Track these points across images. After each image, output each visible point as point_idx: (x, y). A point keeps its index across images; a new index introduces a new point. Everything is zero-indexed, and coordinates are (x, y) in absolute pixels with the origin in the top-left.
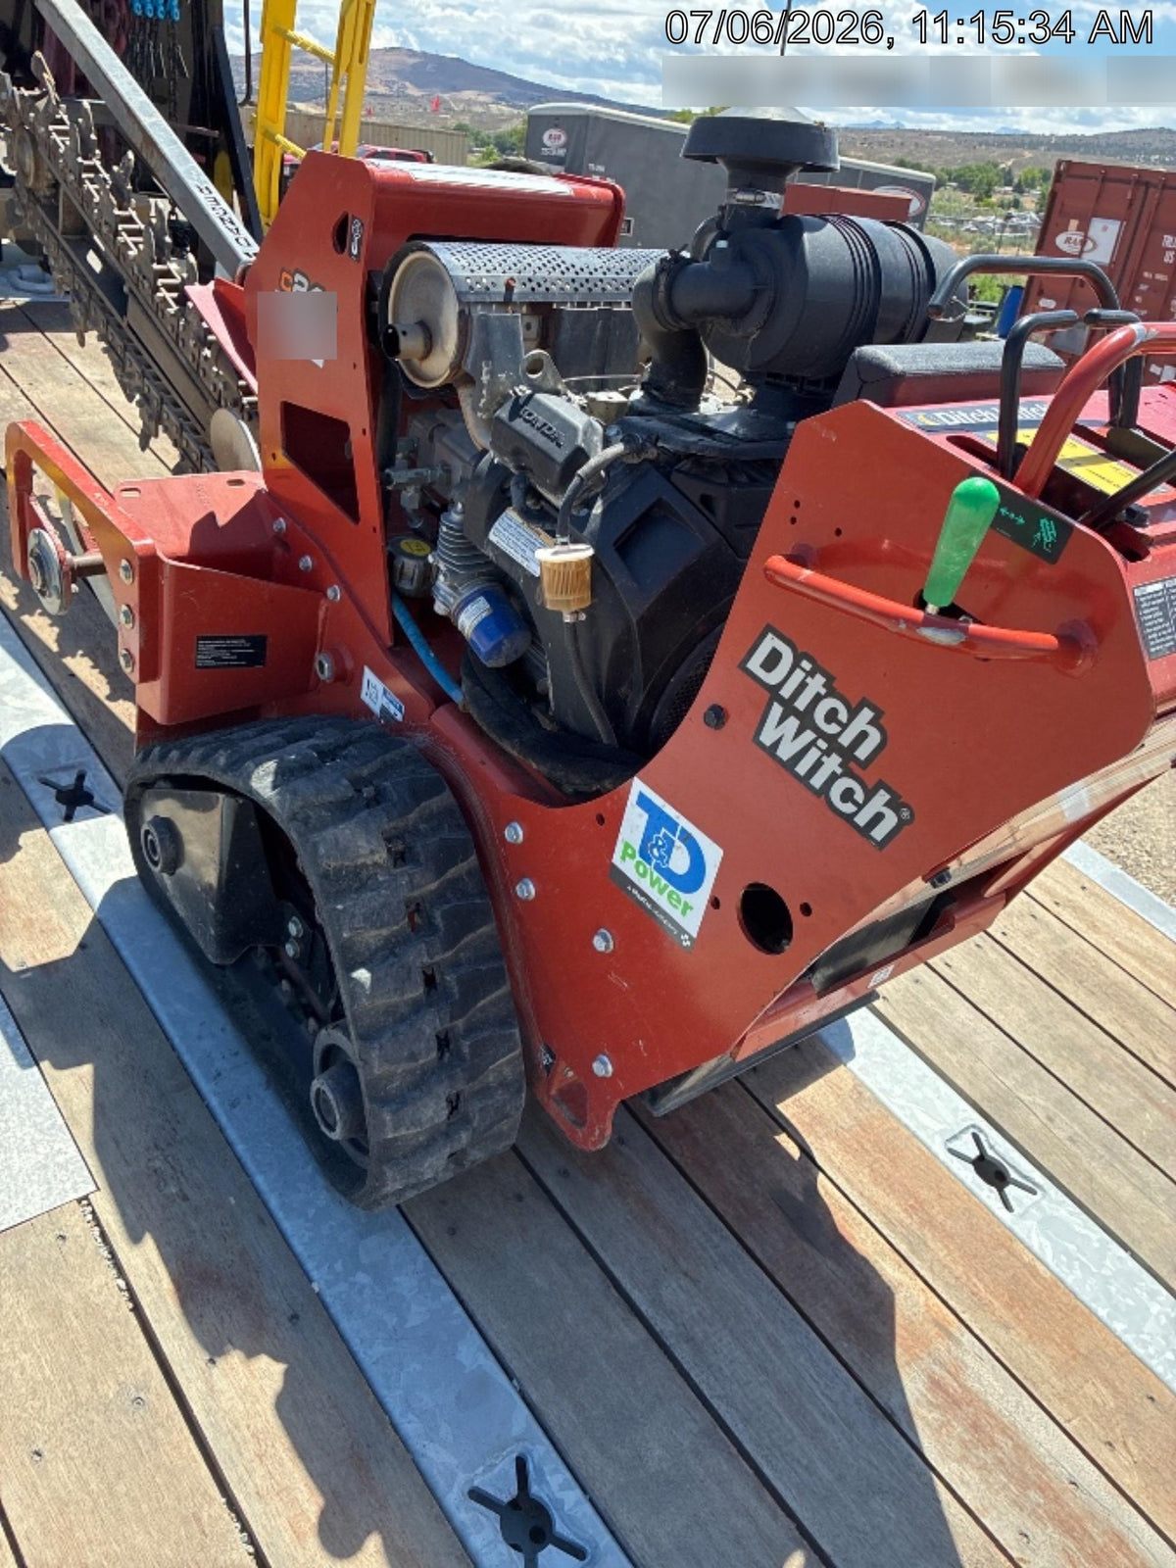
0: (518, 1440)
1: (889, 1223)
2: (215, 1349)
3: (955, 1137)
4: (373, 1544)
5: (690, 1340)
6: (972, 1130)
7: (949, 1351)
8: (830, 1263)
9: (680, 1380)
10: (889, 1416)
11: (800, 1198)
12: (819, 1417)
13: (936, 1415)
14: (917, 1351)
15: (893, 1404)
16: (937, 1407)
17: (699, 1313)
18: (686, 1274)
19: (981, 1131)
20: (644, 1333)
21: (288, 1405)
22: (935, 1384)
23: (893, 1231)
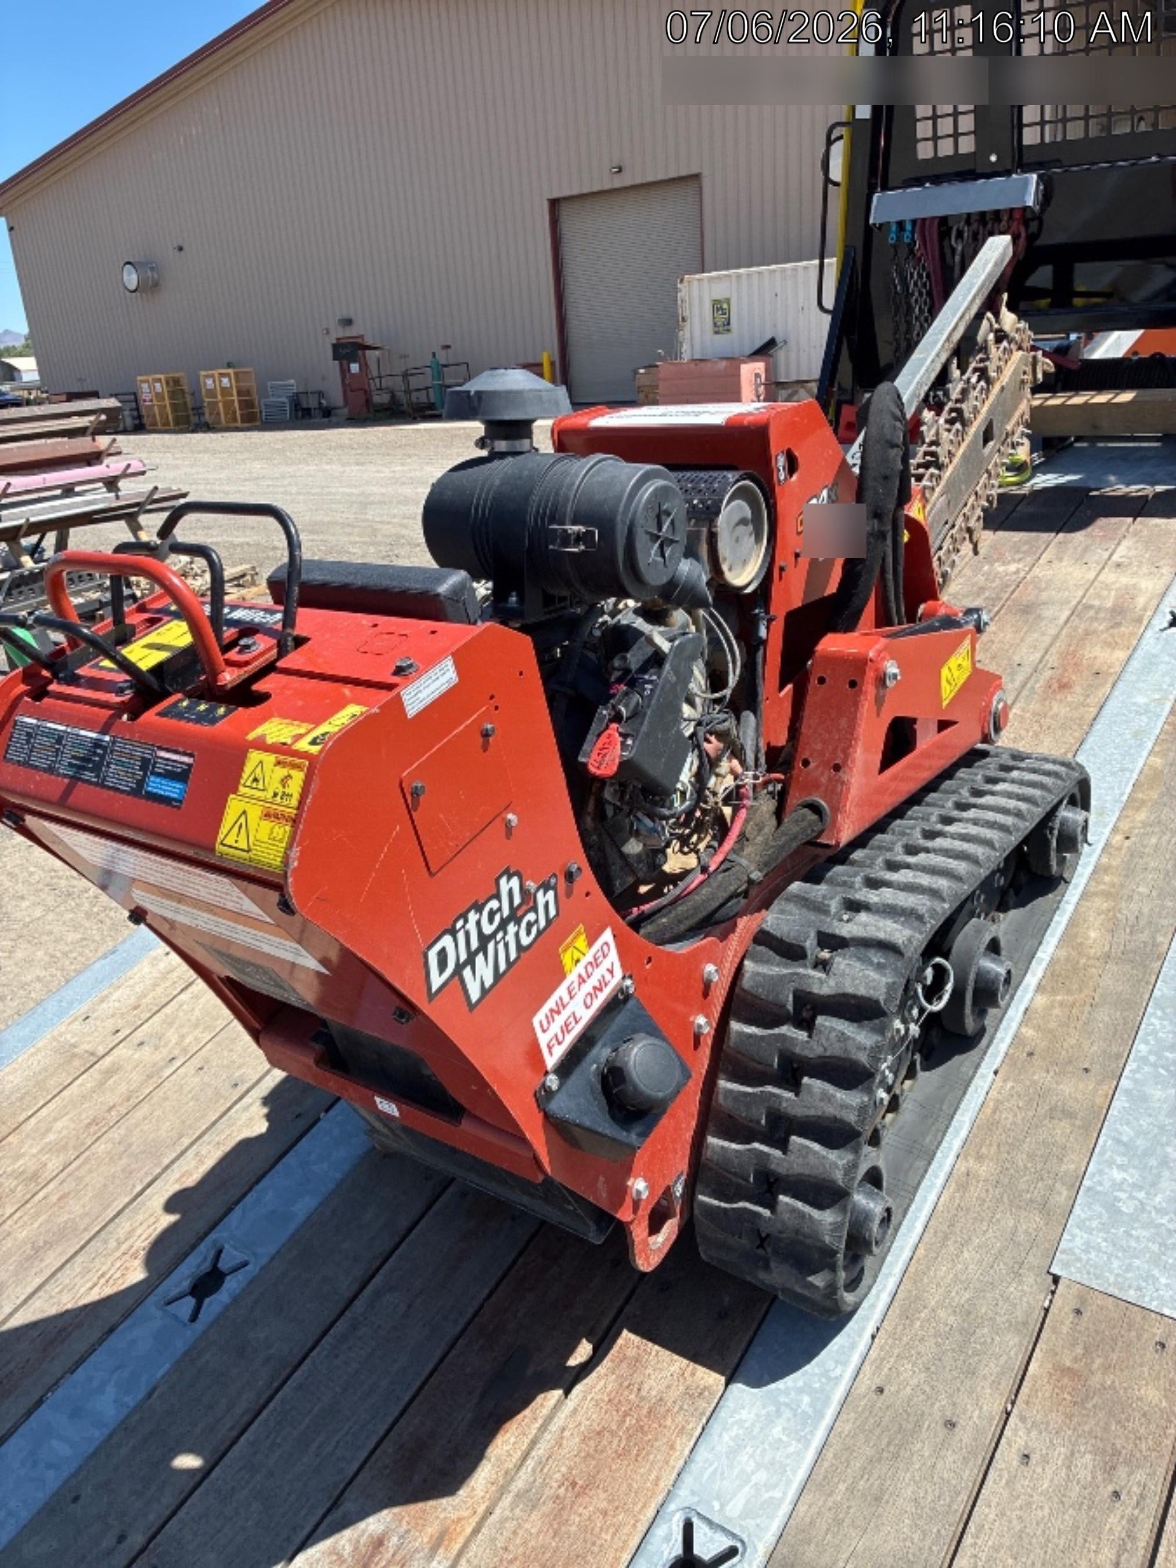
0: (254, 1254)
1: (541, 1464)
2: (266, 1101)
3: (710, 1523)
4: (172, 1218)
5: (354, 1327)
6: (739, 1545)
7: (416, 1551)
8: (469, 1416)
9: (319, 1331)
10: (336, 1504)
11: (530, 1371)
12: (316, 1444)
13: (348, 1548)
14: (407, 1519)
15: (348, 1506)
16: (356, 1549)
17: (379, 1327)
18: (410, 1306)
19: (743, 1555)
20: (348, 1294)
21: (246, 1144)
22: (379, 1543)
23: (534, 1470)
